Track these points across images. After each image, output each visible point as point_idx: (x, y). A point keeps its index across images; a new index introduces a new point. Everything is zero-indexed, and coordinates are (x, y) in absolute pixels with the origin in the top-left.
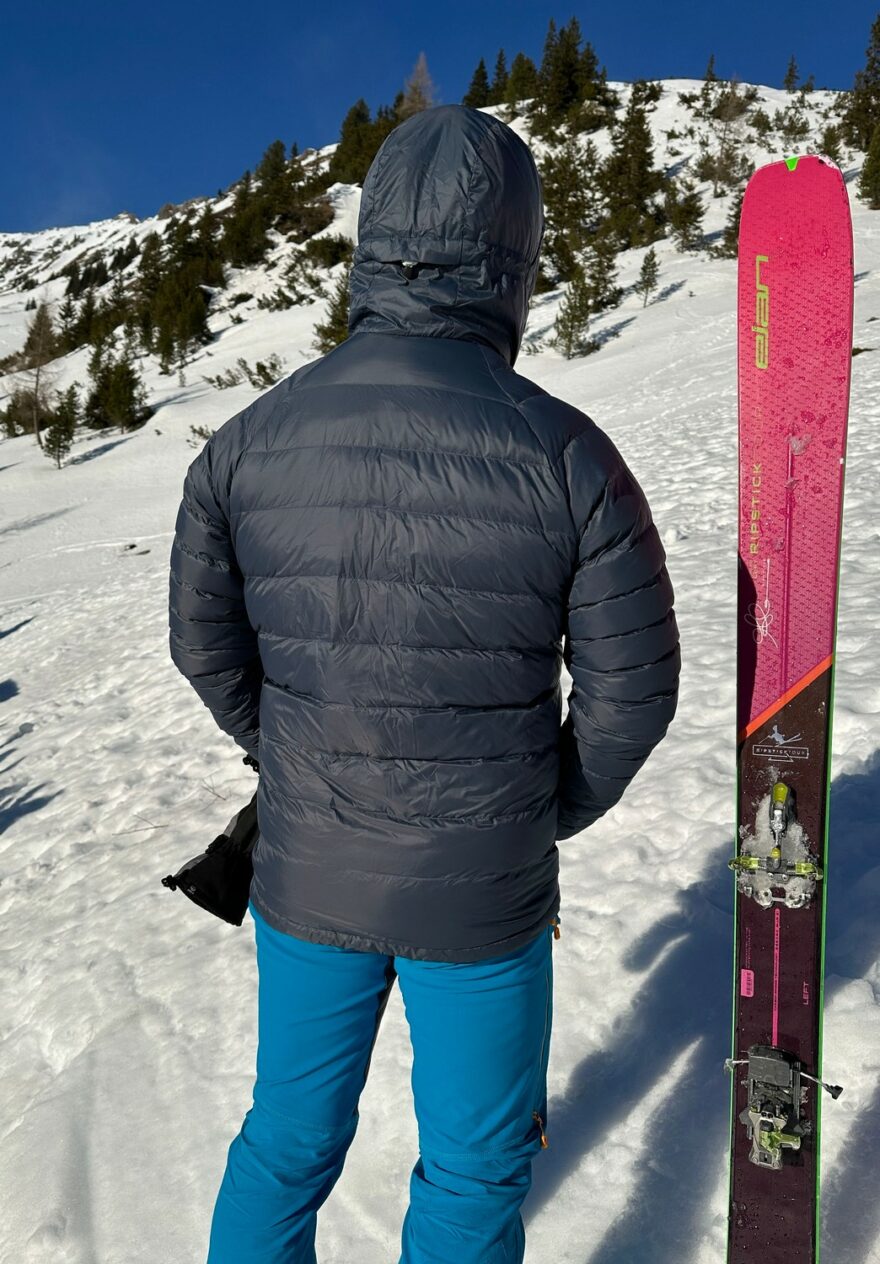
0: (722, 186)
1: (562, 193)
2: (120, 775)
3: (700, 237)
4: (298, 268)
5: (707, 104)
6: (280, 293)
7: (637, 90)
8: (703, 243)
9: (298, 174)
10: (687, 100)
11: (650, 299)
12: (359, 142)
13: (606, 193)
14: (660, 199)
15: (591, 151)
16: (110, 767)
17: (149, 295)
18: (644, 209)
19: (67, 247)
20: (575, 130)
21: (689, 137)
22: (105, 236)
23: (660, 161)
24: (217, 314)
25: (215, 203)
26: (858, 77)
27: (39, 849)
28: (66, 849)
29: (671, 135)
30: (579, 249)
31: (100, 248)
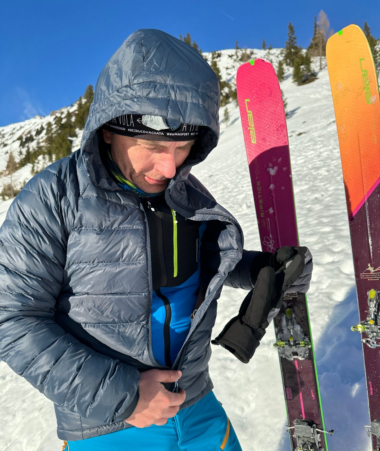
7: (213, 55)
10: (231, 56)
11: (228, 124)
14: (226, 90)
17: (50, 144)
21: (233, 69)
22: (31, 125)
23: (224, 77)
24: (75, 147)
25: (70, 109)
26: (287, 43)
29: (227, 68)
31: (30, 129)
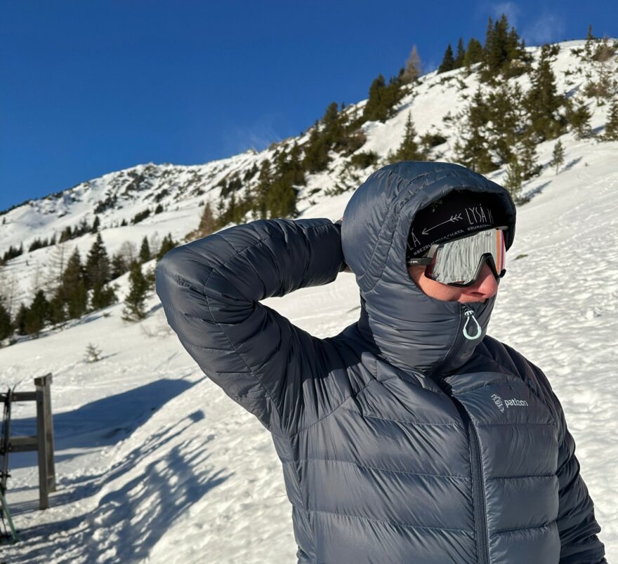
0: (601, 99)
1: (502, 113)
2: (264, 464)
3: (589, 130)
4: (347, 171)
5: (589, 53)
6: (337, 186)
7: (544, 50)
8: (592, 133)
9: (345, 119)
10: (576, 52)
11: (560, 170)
12: (379, 98)
13: (529, 111)
14: (562, 110)
15: (517, 88)
16: (258, 460)
18: (553, 117)
19: (220, 171)
20: (507, 77)
21: (579, 73)
22: (240, 163)
23: (561, 88)
24: (302, 201)
25: (299, 139)
27: (222, 507)
28: (238, 507)
29: (568, 73)
30: (513, 144)
31: (237, 170)
